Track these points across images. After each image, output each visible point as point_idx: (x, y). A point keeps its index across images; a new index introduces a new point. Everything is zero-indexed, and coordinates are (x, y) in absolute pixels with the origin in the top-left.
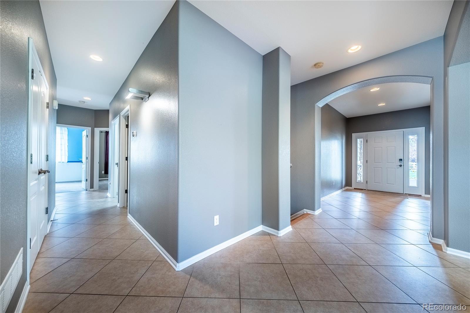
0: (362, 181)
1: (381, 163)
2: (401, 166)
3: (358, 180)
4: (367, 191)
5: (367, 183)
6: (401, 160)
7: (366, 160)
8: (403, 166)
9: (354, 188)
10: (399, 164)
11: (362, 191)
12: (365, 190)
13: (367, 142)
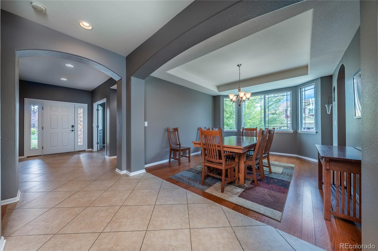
0: (37, 148)
1: (56, 129)
2: (72, 131)
3: (32, 147)
4: (43, 156)
5: (43, 149)
6: (73, 126)
7: (42, 126)
8: (74, 131)
9: (27, 157)
10: (72, 129)
11: (38, 157)
12: (41, 155)
13: (43, 109)
